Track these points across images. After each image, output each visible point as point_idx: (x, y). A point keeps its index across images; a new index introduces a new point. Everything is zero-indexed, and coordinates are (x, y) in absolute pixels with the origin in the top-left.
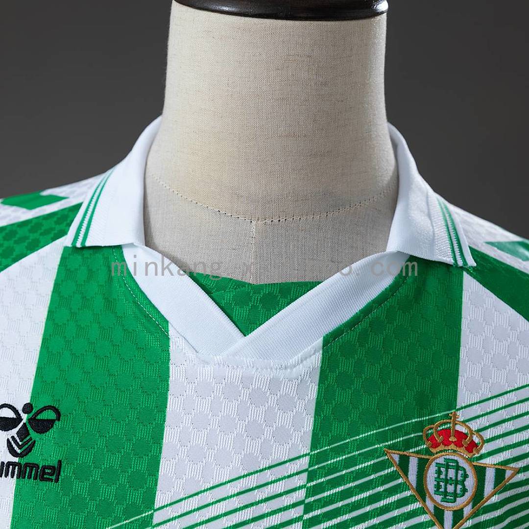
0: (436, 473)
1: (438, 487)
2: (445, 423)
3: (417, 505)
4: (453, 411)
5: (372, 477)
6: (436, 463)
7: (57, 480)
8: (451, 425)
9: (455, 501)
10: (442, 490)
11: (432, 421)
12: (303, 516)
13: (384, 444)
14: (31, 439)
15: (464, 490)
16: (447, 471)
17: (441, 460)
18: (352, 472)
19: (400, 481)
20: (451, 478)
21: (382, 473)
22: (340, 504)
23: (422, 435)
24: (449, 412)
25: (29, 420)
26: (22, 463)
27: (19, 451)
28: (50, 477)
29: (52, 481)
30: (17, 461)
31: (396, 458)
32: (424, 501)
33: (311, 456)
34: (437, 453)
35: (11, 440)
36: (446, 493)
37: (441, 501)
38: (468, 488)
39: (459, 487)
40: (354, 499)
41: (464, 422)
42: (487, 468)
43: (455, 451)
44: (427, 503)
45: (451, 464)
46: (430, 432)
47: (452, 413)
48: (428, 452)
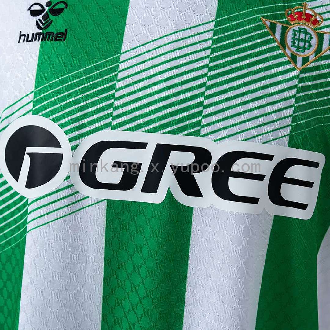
0: (293, 35)
1: (294, 43)
2: (299, 8)
3: (280, 52)
4: (304, 2)
5: (253, 34)
6: (293, 30)
8: (303, 10)
9: (304, 52)
10: (296, 45)
11: (291, 7)
12: (210, 55)
13: (261, 15)
14: (50, 19)
15: (310, 46)
16: (299, 34)
17: (296, 28)
18: (241, 31)
19: (270, 37)
20: (302, 39)
21: (259, 32)
22: (233, 49)
23: (284, 13)
24: (302, 2)
25: (50, 10)
26: (44, 32)
27: (43, 26)
28: (60, 39)
29: (61, 41)
31: (268, 24)
32: (285, 49)
33: (216, 21)
34: (293, 24)
35: (38, 21)
36: (298, 47)
37: (295, 51)
38: (312, 45)
39: (307, 44)
40: (241, 46)
41: (311, 9)
42: (325, 34)
43: (305, 24)
44: (286, 51)
45: (302, 31)
46: (290, 12)
47: (304, 3)
48: (288, 23)
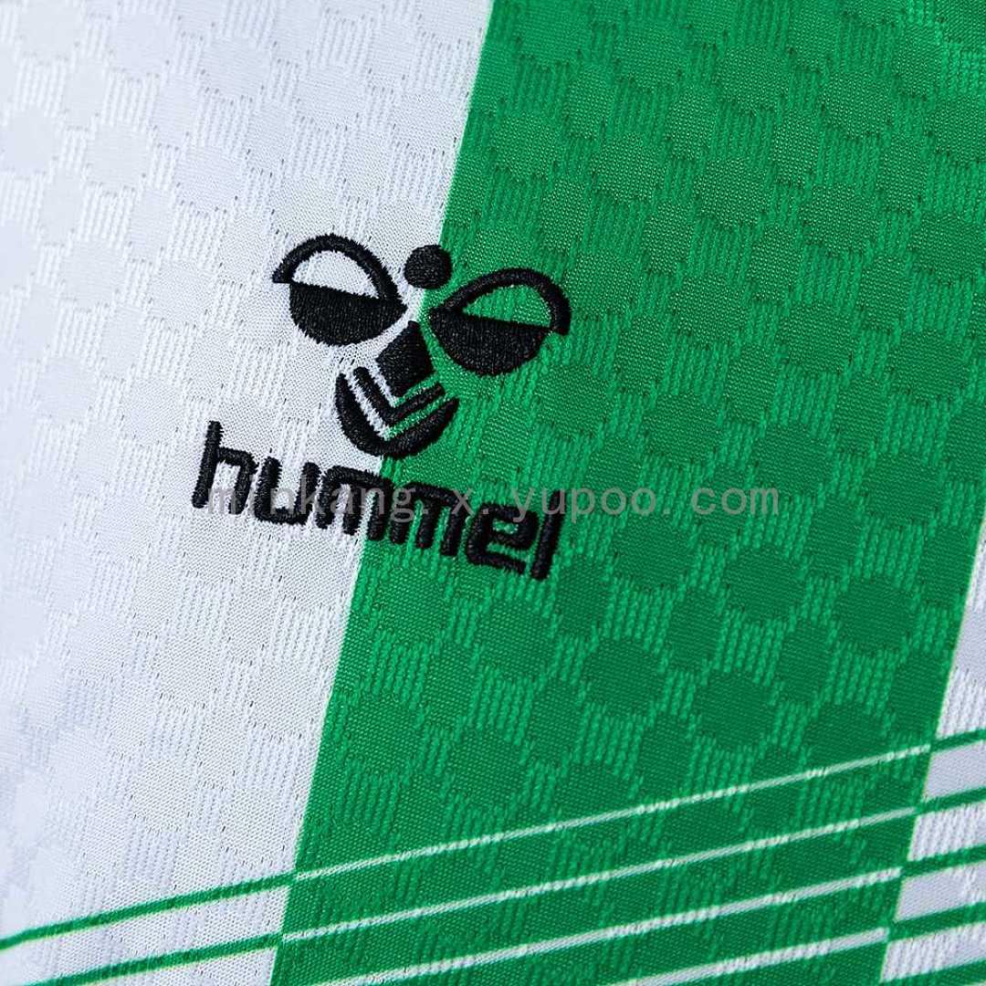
7: (541, 571)
14: (438, 391)
25: (436, 314)
26: (395, 480)
27: (385, 432)
28: (514, 554)
29: (521, 572)
30: (376, 471)
35: (353, 382)
